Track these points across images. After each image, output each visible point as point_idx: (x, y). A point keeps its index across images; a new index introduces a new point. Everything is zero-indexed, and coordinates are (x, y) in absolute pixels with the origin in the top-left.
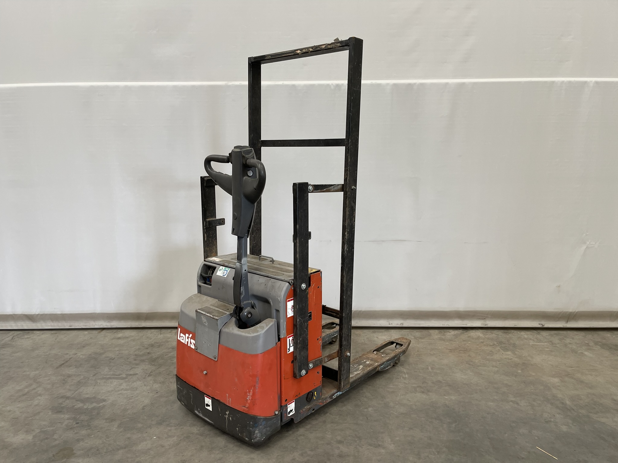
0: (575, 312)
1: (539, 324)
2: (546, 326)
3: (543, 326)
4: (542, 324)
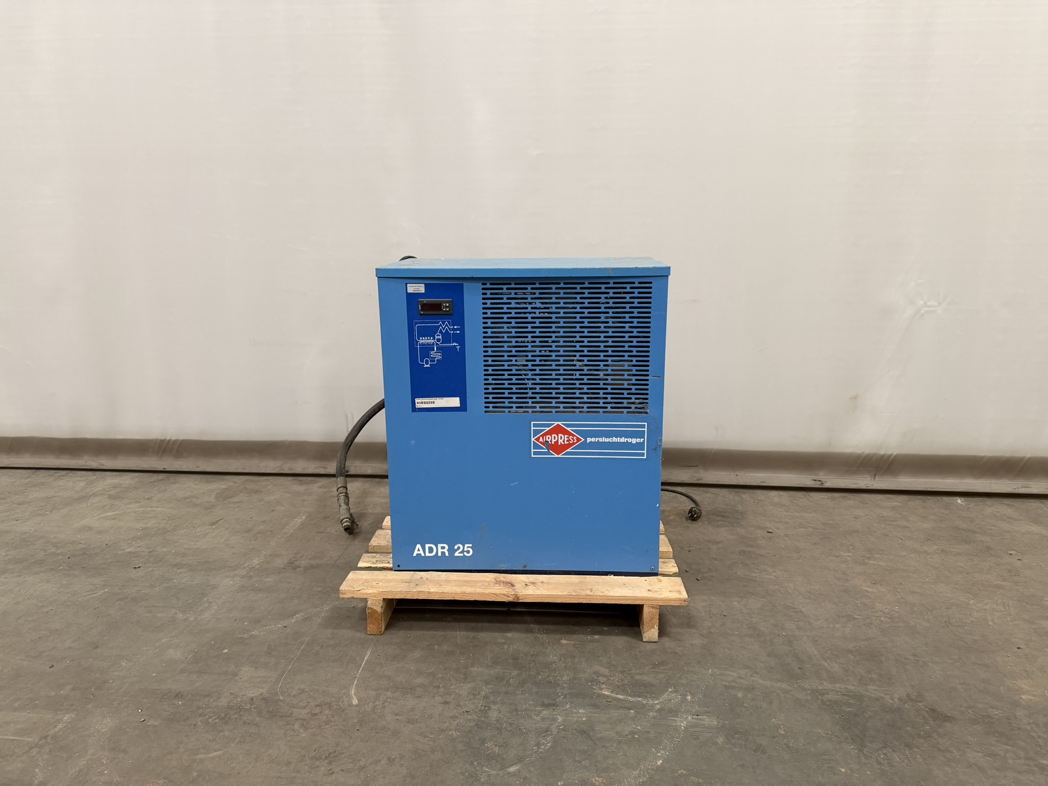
0: (891, 455)
1: (815, 480)
2: (828, 485)
3: (822, 483)
4: (819, 481)
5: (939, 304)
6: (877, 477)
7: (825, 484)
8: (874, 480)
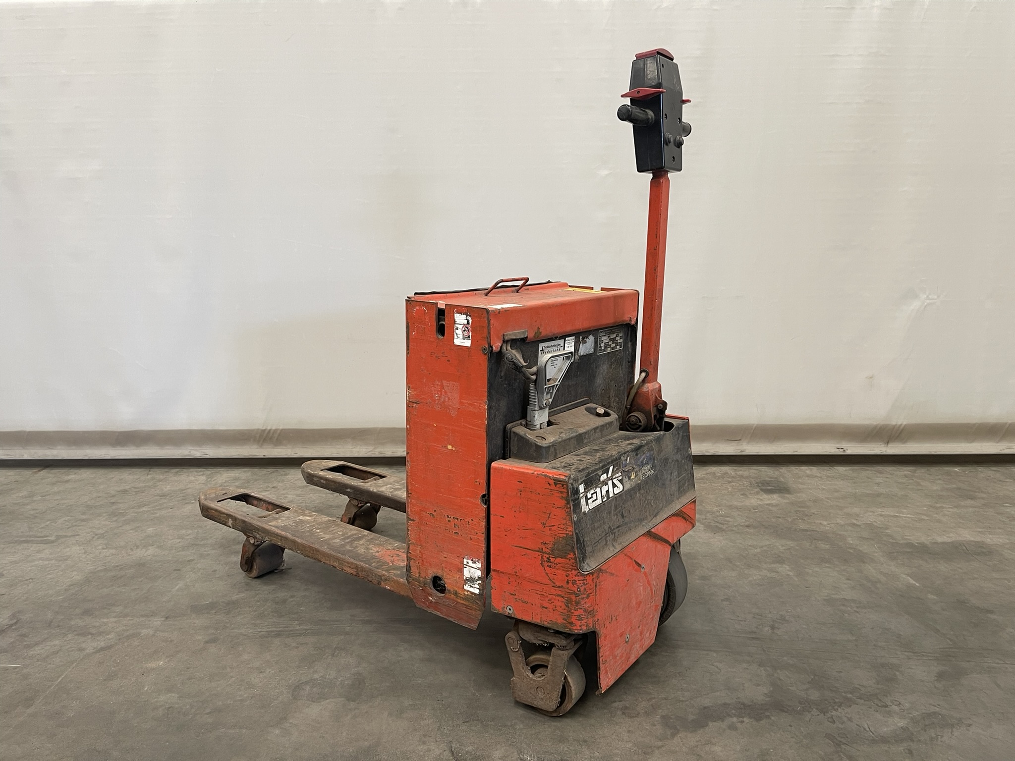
5: (938, 297)
6: (890, 445)
7: (847, 451)
8: (887, 446)
